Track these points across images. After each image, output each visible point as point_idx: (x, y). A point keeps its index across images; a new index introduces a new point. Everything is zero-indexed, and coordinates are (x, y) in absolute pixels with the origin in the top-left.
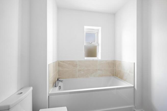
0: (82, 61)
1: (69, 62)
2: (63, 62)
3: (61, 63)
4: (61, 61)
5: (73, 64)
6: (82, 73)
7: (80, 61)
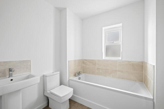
0: (100, 60)
1: (89, 61)
2: (86, 60)
3: (84, 61)
4: (84, 60)
5: (93, 62)
6: (101, 71)
7: (99, 60)
